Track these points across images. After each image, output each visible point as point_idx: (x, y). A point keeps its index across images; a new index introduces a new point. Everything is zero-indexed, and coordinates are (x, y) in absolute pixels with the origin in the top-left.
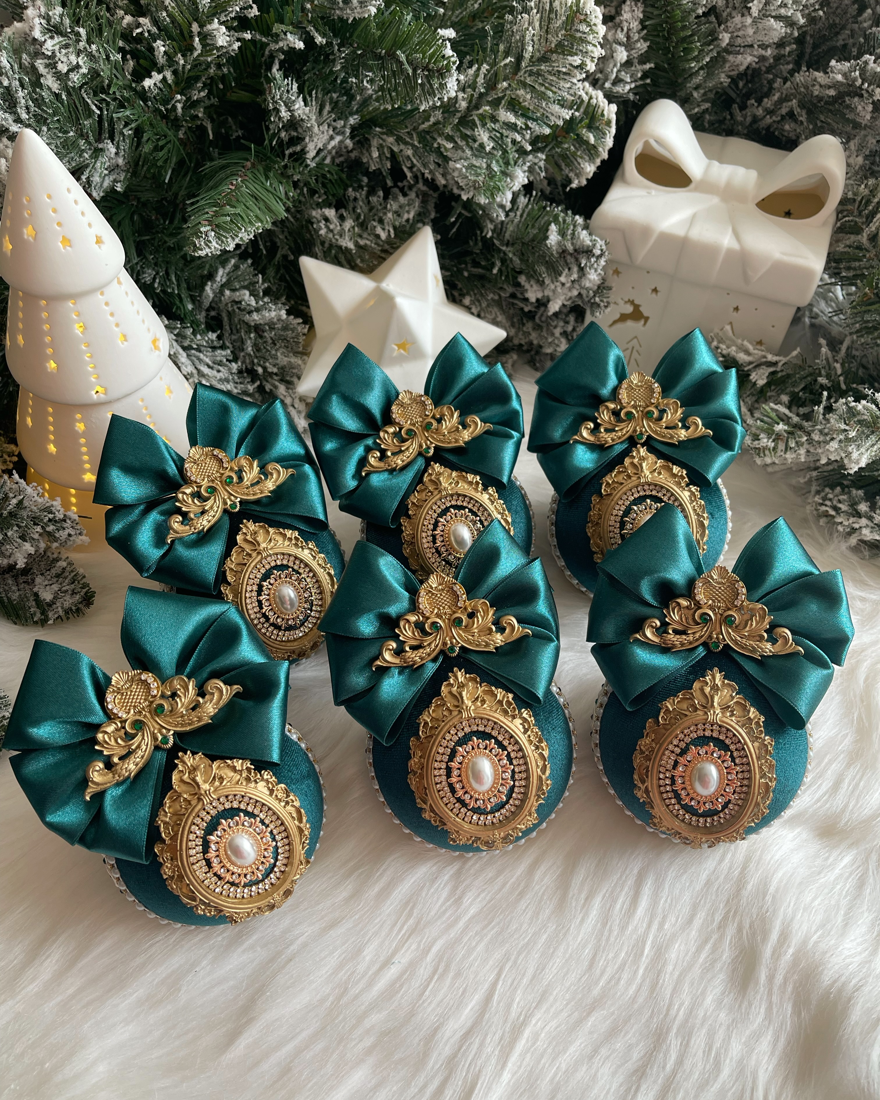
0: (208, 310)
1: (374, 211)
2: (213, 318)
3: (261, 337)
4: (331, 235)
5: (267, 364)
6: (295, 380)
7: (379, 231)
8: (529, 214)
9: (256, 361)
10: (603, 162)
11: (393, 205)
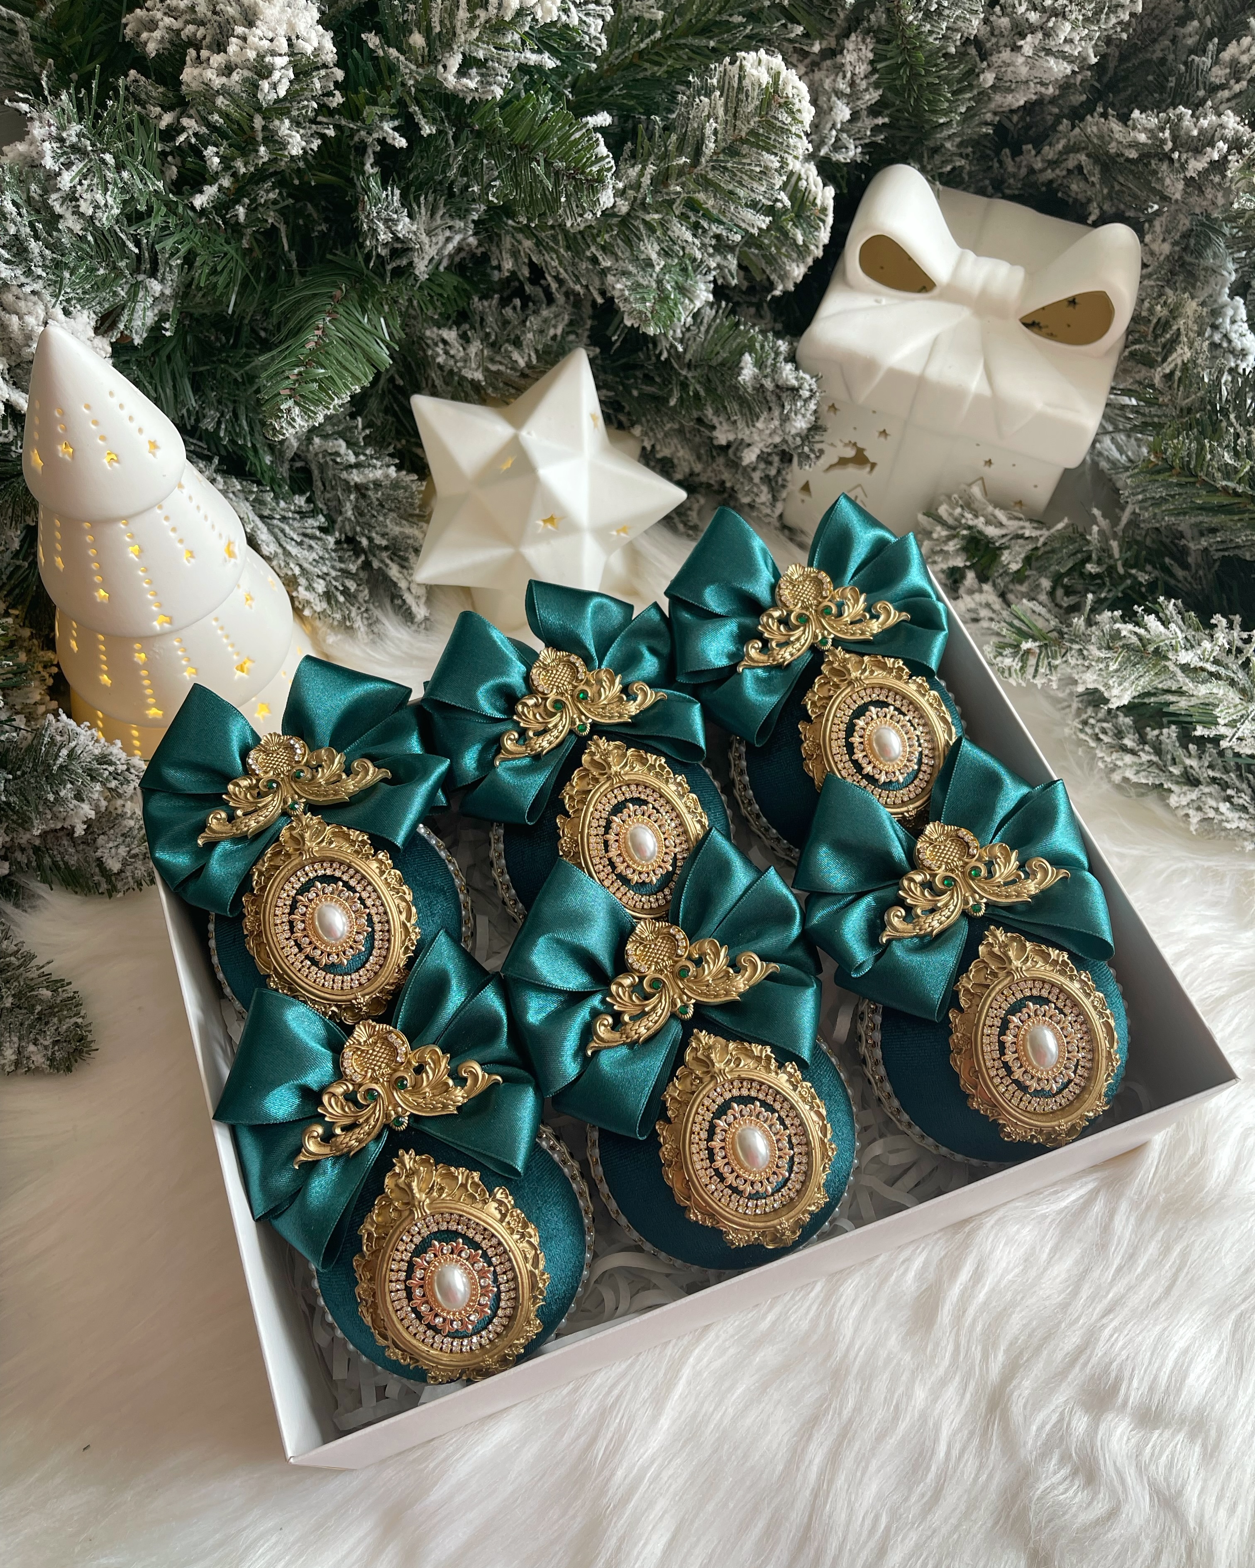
0: (293, 460)
1: (509, 328)
2: (298, 470)
3: (364, 496)
4: (452, 362)
5: (374, 535)
6: (412, 556)
7: (516, 356)
8: (716, 331)
9: (358, 529)
10: (816, 261)
11: (534, 322)
